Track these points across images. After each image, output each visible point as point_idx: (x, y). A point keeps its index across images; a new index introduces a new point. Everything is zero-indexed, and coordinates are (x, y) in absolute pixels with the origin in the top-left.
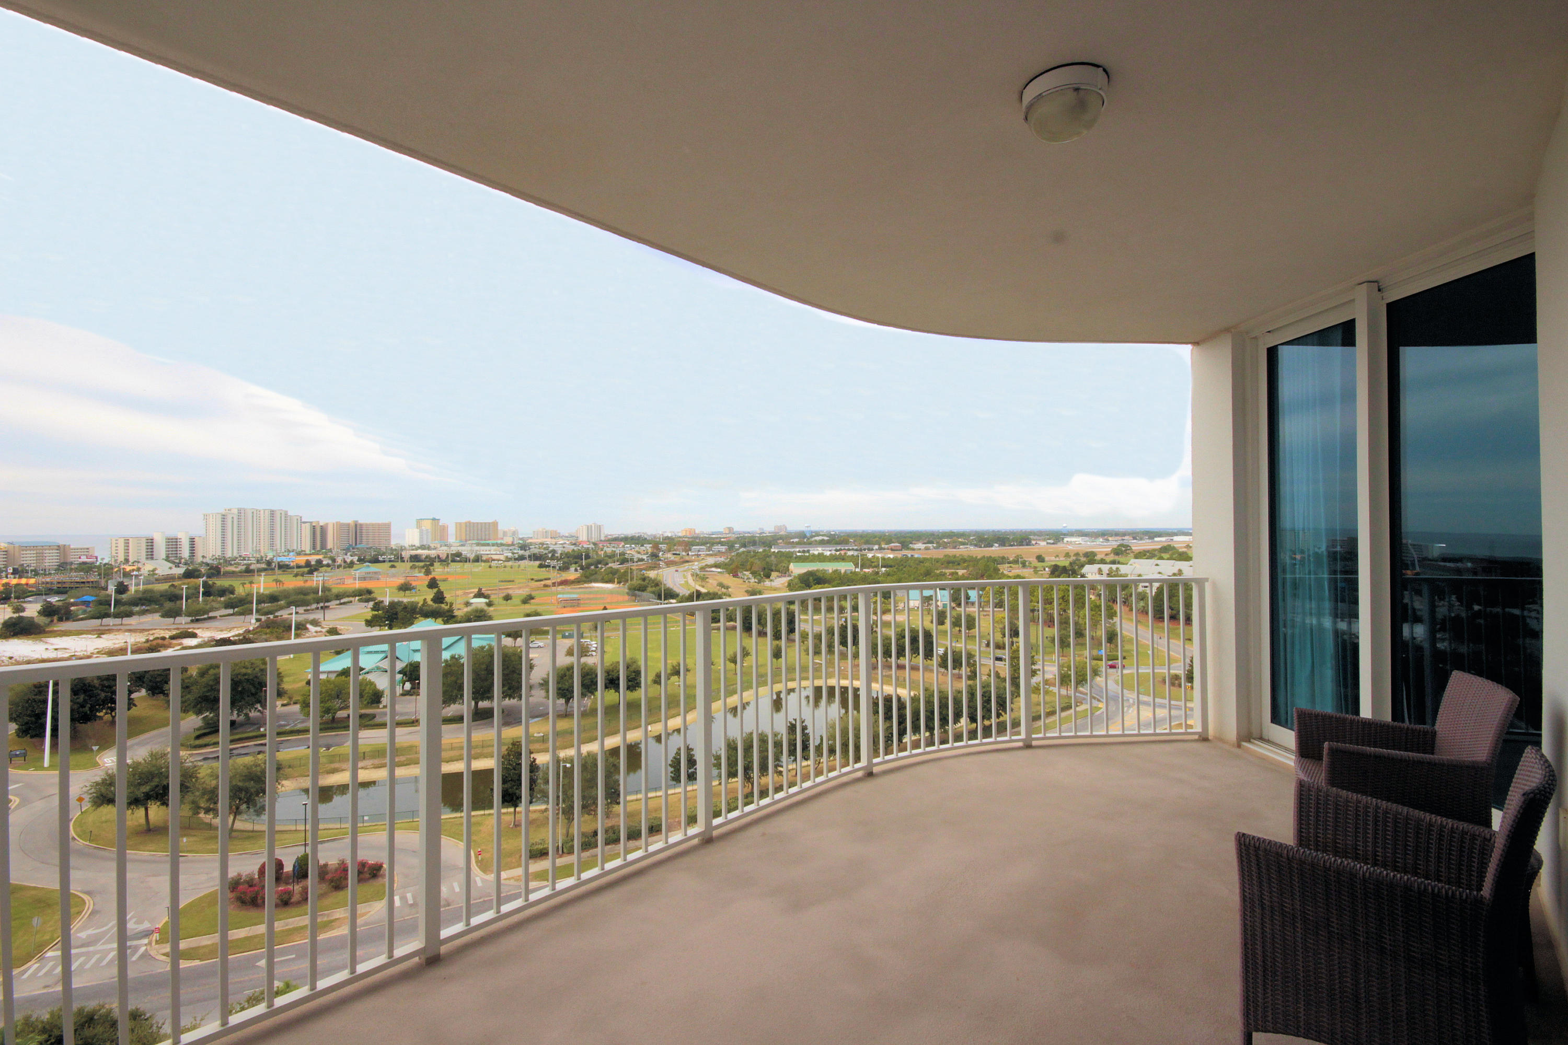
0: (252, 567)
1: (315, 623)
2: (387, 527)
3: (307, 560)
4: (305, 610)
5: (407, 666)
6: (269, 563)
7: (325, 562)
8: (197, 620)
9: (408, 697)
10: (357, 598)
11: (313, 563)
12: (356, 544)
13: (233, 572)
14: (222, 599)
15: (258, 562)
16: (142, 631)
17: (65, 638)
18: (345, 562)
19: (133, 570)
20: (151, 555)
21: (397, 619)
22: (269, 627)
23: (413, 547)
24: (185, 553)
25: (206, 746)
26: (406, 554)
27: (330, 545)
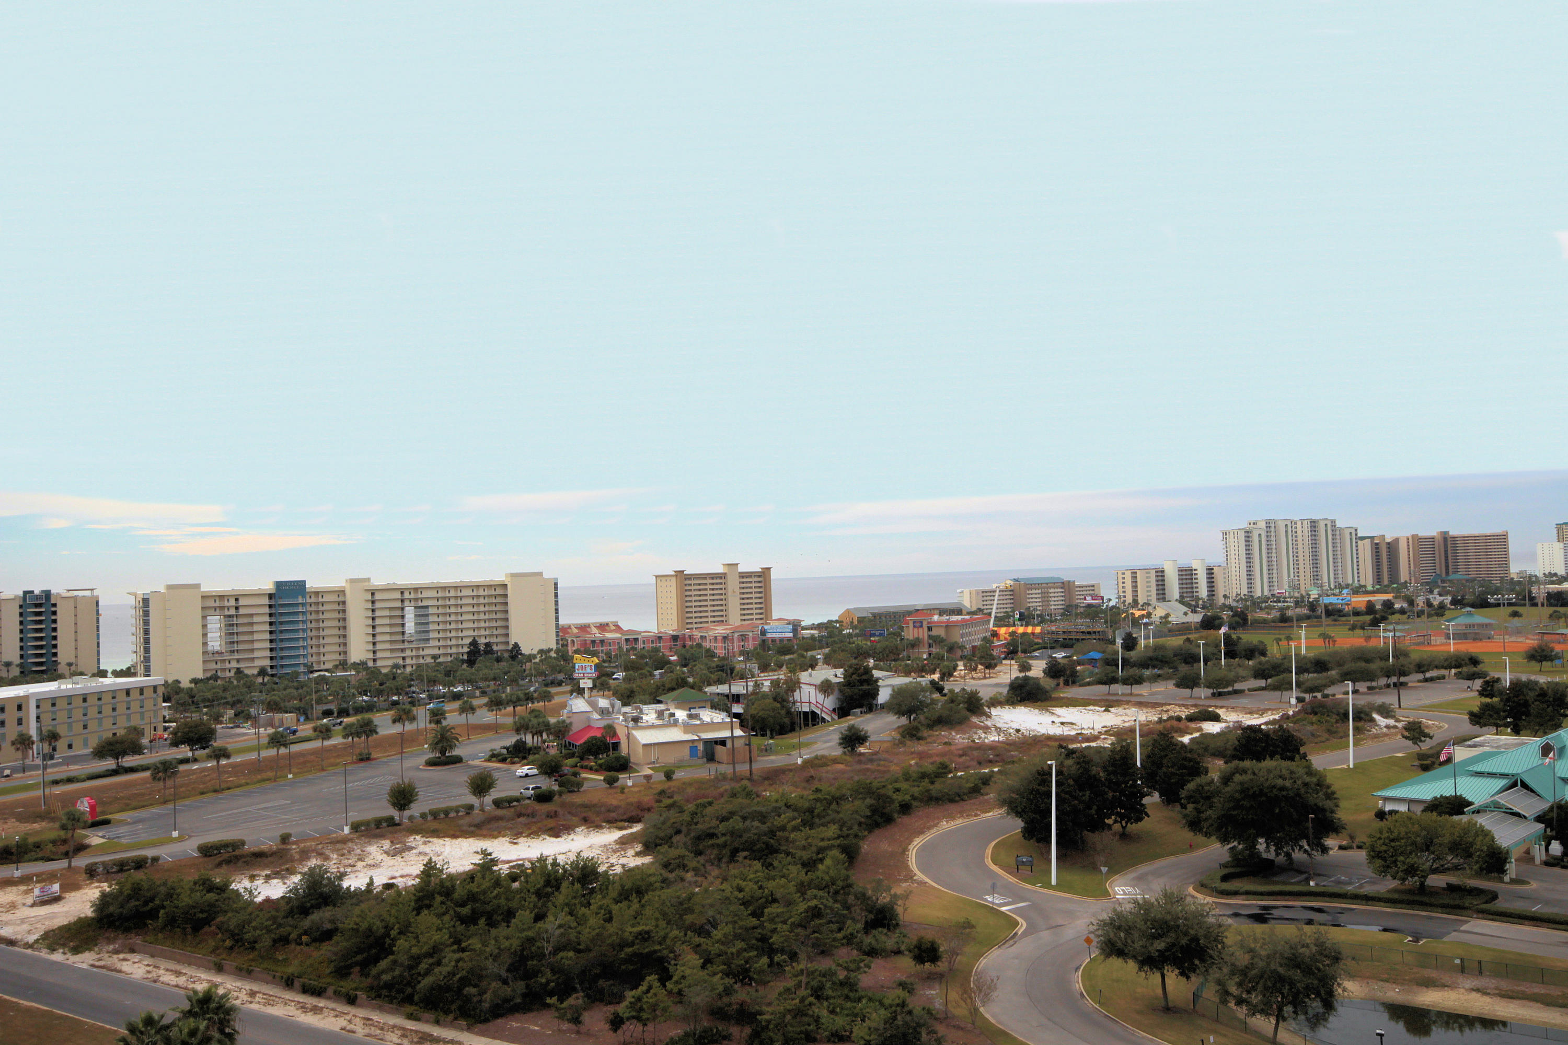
0: (1289, 613)
1: (1385, 712)
2: (1501, 540)
3: (1369, 601)
4: (1370, 688)
5: (1551, 808)
6: (1313, 606)
7: (1397, 606)
8: (1220, 694)
9: (1557, 870)
10: (1453, 671)
11: (1378, 607)
12: (1447, 573)
13: (1265, 621)
14: (1251, 663)
15: (1297, 604)
16: (1154, 705)
17: (1071, 710)
18: (1429, 604)
19: (1143, 616)
20: (1162, 596)
21: (1528, 714)
22: (1316, 714)
23: (1552, 577)
24: (1203, 591)
25: (1235, 893)
26: (1540, 592)
27: (1404, 576)
